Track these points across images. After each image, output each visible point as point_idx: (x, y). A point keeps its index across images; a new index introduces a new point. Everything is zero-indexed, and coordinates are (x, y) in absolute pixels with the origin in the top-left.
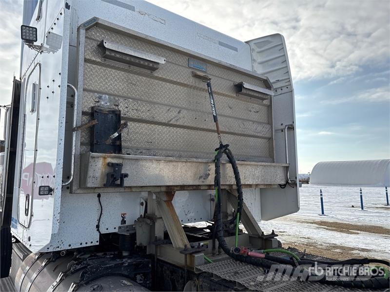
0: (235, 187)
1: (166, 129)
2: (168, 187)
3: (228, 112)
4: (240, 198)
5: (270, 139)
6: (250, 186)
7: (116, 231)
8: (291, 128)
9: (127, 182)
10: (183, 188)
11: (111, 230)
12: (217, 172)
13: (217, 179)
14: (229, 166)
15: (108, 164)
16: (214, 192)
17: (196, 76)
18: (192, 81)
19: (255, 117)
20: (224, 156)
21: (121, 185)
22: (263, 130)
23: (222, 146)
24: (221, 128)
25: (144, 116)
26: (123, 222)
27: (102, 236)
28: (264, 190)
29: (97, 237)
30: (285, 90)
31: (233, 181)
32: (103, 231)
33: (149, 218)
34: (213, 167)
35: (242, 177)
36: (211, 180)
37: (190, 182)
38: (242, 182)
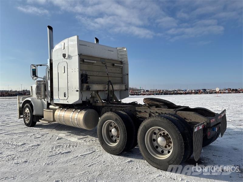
0: (112, 90)
1: (96, 77)
2: (97, 90)
3: (110, 71)
4: (113, 93)
5: (122, 78)
6: (116, 90)
7: (85, 100)
8: (128, 74)
9: (90, 89)
10: (100, 91)
11: (84, 100)
12: (108, 87)
13: (108, 88)
14: (111, 85)
15: (87, 86)
16: (107, 92)
17: (102, 63)
18: (102, 64)
19: (118, 72)
20: (110, 83)
21: (89, 90)
22: (120, 75)
23: (109, 81)
24: (109, 76)
25: (92, 75)
26: (87, 98)
27: (83, 101)
28: (121, 91)
29: (82, 102)
30: (126, 64)
31: (112, 89)
32: (83, 100)
33: (93, 97)
34: (107, 86)
35: (114, 88)
36: (107, 89)
37: (102, 89)
38: (114, 89)
